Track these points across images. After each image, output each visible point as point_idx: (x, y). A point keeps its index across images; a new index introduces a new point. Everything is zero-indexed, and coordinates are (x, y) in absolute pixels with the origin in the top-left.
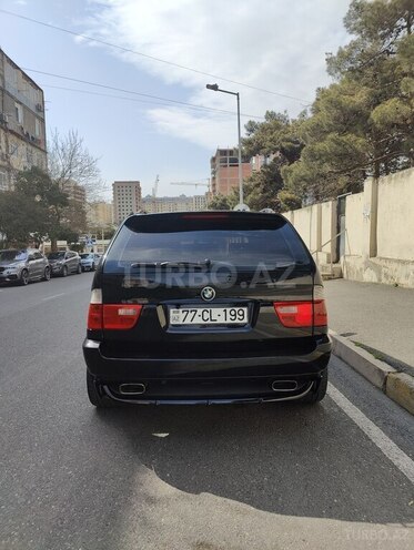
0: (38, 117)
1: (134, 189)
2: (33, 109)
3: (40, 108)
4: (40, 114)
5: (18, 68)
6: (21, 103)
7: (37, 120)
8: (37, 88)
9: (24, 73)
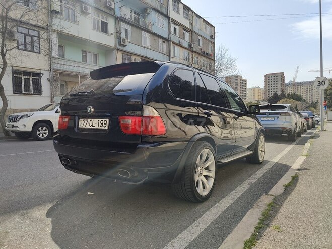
0: (211, 42)
1: (279, 78)
2: (208, 38)
3: (213, 37)
4: (212, 40)
5: (201, 17)
6: (201, 36)
7: (210, 44)
8: (211, 26)
9: (204, 20)
